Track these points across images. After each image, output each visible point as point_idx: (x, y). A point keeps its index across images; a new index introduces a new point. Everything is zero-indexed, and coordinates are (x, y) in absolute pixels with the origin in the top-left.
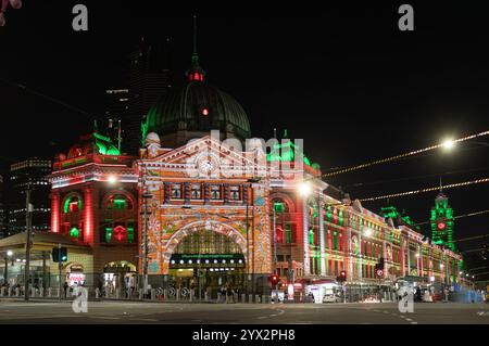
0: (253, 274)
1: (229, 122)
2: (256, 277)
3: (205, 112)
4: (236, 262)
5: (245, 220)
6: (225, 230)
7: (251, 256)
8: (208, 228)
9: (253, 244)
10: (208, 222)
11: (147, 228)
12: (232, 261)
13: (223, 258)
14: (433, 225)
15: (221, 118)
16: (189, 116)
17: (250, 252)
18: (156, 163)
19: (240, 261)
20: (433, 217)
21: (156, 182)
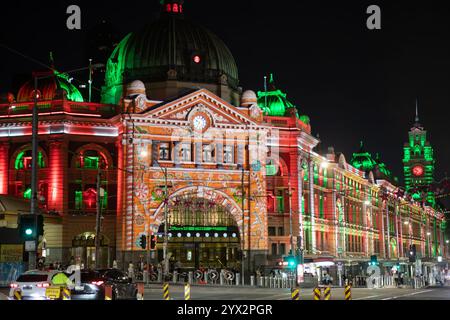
0: (249, 251)
1: (223, 72)
2: (252, 254)
3: (197, 59)
4: (230, 235)
5: (240, 187)
6: (218, 198)
7: (246, 229)
8: (200, 195)
9: (249, 214)
10: (200, 189)
11: (133, 194)
12: (225, 235)
13: (215, 232)
14: (406, 168)
15: (214, 67)
16: (179, 63)
17: (246, 224)
18: (146, 119)
19: (234, 235)
20: (407, 158)
21: (145, 141)
